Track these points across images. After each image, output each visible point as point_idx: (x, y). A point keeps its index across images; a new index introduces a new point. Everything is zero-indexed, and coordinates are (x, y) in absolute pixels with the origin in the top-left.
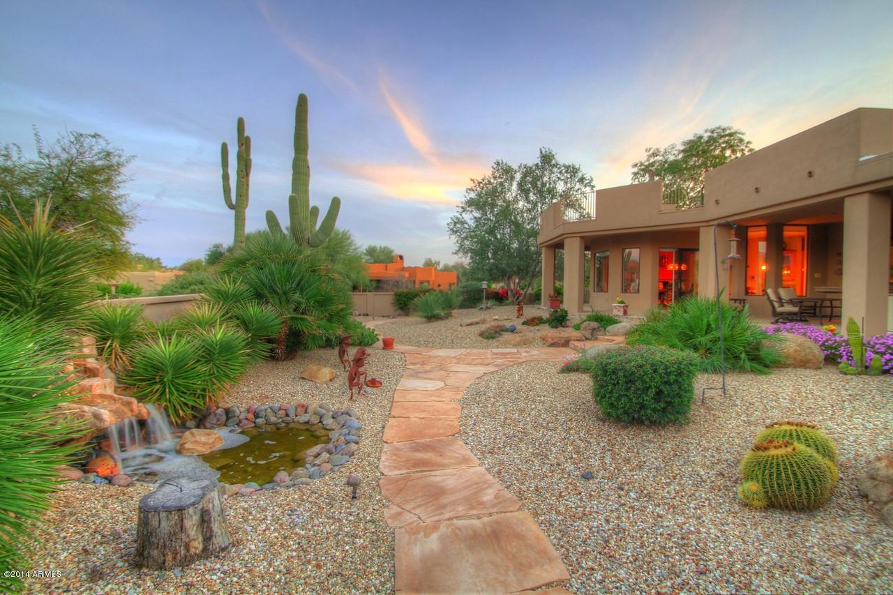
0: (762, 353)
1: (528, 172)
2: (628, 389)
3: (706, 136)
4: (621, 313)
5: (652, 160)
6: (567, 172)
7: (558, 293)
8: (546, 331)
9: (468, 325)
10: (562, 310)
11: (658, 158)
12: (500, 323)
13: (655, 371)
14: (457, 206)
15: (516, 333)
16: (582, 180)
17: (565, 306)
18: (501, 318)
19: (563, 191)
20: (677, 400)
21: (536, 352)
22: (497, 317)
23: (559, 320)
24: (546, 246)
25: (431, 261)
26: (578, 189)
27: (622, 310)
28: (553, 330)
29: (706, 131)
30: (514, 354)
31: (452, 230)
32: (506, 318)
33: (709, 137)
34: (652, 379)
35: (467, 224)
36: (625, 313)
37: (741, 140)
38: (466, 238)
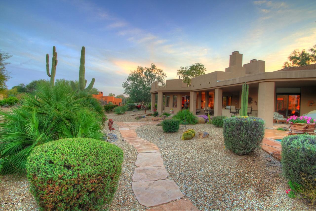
0: (195, 121)
1: (148, 70)
2: (168, 126)
3: (195, 65)
4: (172, 113)
5: (182, 70)
6: (159, 71)
7: (156, 107)
8: (153, 117)
9: (131, 116)
10: (157, 112)
11: (184, 69)
12: (141, 115)
13: (173, 123)
14: (126, 79)
15: (145, 118)
16: (163, 74)
17: (158, 111)
18: (140, 114)
19: (158, 77)
20: (176, 128)
21: (150, 122)
22: (139, 114)
23: (156, 114)
24: (153, 93)
25: (112, 94)
26: (162, 77)
27: (172, 112)
28: (155, 117)
29: (195, 64)
30: (145, 123)
31: (124, 86)
32: (142, 114)
33: (196, 65)
34: (172, 124)
35: (128, 84)
36: (173, 113)
37: (204, 67)
38: (128, 89)
